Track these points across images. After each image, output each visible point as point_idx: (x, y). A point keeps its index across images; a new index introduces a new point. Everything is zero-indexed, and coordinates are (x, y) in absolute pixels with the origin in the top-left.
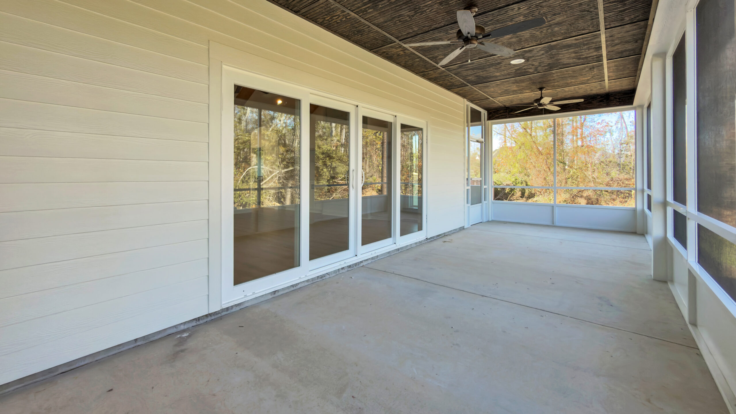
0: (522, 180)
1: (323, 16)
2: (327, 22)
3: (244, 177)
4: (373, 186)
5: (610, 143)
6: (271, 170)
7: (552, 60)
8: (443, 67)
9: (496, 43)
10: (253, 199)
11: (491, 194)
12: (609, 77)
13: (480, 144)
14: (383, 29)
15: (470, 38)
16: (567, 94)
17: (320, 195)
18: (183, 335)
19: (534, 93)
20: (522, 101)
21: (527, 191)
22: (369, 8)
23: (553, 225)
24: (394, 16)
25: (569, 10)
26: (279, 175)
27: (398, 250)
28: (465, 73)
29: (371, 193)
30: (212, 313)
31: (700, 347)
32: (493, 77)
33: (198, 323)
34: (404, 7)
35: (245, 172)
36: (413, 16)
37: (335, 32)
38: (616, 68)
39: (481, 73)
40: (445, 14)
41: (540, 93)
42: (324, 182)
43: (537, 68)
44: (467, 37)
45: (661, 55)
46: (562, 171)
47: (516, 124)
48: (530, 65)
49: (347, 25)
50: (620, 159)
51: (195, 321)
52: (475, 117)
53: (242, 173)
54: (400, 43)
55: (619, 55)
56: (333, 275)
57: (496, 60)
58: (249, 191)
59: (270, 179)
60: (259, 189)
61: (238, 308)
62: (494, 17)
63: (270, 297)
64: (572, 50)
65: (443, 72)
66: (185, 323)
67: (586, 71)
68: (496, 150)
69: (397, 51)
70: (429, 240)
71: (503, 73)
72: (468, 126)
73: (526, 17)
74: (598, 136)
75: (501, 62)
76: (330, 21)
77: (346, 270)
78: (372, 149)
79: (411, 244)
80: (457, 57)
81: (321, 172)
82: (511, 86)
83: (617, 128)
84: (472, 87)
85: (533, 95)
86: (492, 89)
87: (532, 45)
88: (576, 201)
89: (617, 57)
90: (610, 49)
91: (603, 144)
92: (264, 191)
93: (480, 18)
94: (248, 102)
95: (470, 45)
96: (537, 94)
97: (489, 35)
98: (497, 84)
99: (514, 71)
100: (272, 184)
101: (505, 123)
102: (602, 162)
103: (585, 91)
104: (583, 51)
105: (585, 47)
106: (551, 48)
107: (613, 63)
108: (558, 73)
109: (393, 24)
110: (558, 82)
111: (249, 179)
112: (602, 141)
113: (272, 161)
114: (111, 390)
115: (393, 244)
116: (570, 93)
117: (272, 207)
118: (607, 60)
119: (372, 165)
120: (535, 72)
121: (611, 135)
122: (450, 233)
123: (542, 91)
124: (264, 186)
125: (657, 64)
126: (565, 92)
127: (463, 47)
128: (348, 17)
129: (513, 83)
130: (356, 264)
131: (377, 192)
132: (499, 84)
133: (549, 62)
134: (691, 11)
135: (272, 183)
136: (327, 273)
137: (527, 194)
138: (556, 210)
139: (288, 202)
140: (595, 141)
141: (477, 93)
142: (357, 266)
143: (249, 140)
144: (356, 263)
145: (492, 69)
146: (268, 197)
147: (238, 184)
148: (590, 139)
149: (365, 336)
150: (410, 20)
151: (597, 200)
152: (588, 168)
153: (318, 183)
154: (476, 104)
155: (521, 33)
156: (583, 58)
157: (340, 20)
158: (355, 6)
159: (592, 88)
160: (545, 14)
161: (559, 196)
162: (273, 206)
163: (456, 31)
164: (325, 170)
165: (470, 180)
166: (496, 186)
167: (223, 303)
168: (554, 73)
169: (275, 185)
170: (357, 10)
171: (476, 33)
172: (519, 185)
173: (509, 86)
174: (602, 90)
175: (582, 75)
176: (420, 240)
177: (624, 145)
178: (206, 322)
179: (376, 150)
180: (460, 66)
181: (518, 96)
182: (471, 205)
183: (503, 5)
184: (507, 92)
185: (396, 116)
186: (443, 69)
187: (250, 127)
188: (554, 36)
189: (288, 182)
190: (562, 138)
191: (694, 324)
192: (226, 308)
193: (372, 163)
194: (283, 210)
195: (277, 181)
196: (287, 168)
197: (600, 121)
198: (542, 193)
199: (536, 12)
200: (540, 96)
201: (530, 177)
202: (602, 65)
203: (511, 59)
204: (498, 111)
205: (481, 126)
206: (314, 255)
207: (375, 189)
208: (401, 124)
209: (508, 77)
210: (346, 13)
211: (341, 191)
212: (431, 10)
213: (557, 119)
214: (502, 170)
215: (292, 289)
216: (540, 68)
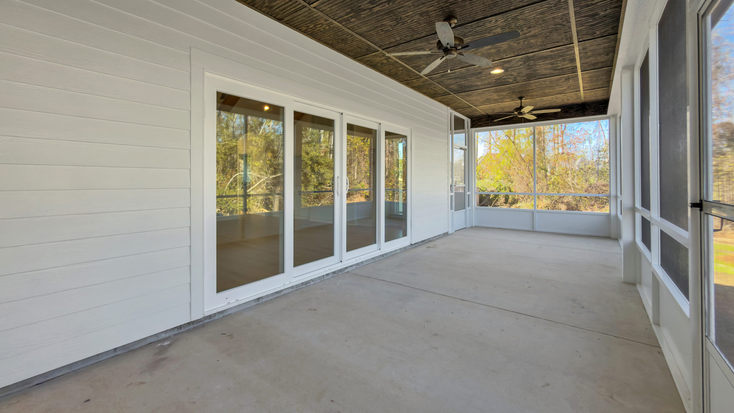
0: (505, 186)
1: (306, 24)
2: (310, 30)
3: (231, 183)
4: (362, 192)
5: (589, 150)
6: (260, 176)
7: (530, 71)
8: (426, 75)
9: (475, 53)
10: (241, 205)
11: (475, 200)
12: (584, 88)
13: (463, 151)
14: (366, 38)
15: (450, 49)
16: (545, 103)
17: (308, 201)
18: (164, 343)
19: (514, 102)
20: (504, 110)
21: (510, 197)
22: (352, 17)
23: (533, 230)
24: (377, 25)
25: (543, 23)
26: (268, 182)
27: (382, 255)
28: (448, 82)
29: (359, 199)
30: (194, 321)
31: (661, 346)
32: (475, 86)
33: (180, 331)
34: (385, 17)
35: (232, 178)
36: (395, 26)
37: (319, 40)
38: (590, 79)
39: (463, 82)
40: (426, 24)
41: (520, 102)
42: (311, 188)
43: (516, 78)
44: (447, 48)
45: (629, 67)
46: (544, 177)
47: (499, 132)
48: (509, 75)
49: (330, 34)
50: (598, 165)
51: (176, 330)
52: (459, 125)
53: (229, 179)
54: (384, 52)
55: (592, 67)
56: (318, 281)
57: (477, 70)
58: (236, 198)
59: (258, 185)
60: (246, 196)
61: (221, 316)
62: (473, 28)
63: (254, 304)
64: (548, 62)
65: (427, 80)
66: (166, 332)
67: (562, 82)
68: (481, 157)
69: (381, 59)
70: (413, 246)
71: (484, 83)
72: (452, 134)
73: (503, 29)
74: (577, 143)
75: (482, 72)
76: (314, 30)
77: (331, 276)
78: (360, 156)
79: (396, 250)
80: (439, 66)
81: (309, 178)
82: (492, 95)
83: (595, 136)
84: (455, 95)
85: (514, 104)
86: (474, 98)
87: (510, 56)
88: (557, 206)
89: (590, 69)
90: (584, 61)
91: (582, 151)
92: (251, 198)
93: (460, 29)
94: (234, 108)
95: (449, 55)
96: (516, 103)
97: (467, 46)
98: (479, 93)
99: (495, 80)
100: (260, 191)
101: (490, 130)
102: (581, 169)
103: (562, 101)
104: (558, 62)
105: (561, 59)
106: (528, 59)
107: (588, 74)
108: (536, 83)
109: (376, 33)
110: (536, 92)
111: (236, 185)
112: (581, 149)
113: (260, 167)
114: (88, 400)
115: (378, 250)
116: (548, 102)
117: (259, 213)
118: (581, 72)
119: (360, 171)
120: (515, 82)
121: (590, 142)
122: (434, 239)
123: (522, 101)
124: (252, 193)
125: (627, 76)
126: (544, 101)
127: (443, 57)
128: (331, 26)
129: (494, 92)
130: (340, 271)
131: (365, 198)
132: (480, 93)
133: (526, 73)
134: (654, 27)
135: (260, 189)
136: (312, 280)
137: (511, 200)
138: (536, 216)
139: (276, 209)
140: (575, 148)
141: (459, 102)
142: (342, 272)
143: (237, 146)
144: (341, 269)
145: (473, 79)
146: (256, 204)
147: (225, 190)
148: (570, 147)
149: (347, 341)
150: (392, 30)
151: (577, 205)
152: (568, 174)
153: (306, 189)
154: (459, 112)
155: (499, 44)
156: (558, 69)
157: (323, 29)
158: (338, 15)
159: (569, 98)
160: (521, 27)
161: (541, 202)
162: (261, 212)
163: (436, 41)
164: (313, 176)
165: (454, 186)
166: (481, 193)
167: (205, 310)
168: (532, 84)
169: (264, 191)
170: (341, 19)
171: (455, 44)
172: (503, 191)
173: (491, 95)
174: (579, 100)
175: (558, 85)
176: (405, 246)
177: (602, 153)
178: (189, 330)
179: (364, 156)
180: (441, 75)
181: (499, 105)
182: (455, 211)
183: (481, 17)
184: (488, 101)
185: (380, 124)
186: (426, 78)
187: (237, 133)
188: (531, 47)
189: (276, 188)
190: (544, 145)
191: (658, 324)
192: (209, 316)
193: (360, 169)
194: (270, 217)
195: (265, 188)
196: (275, 174)
197: (579, 129)
198: (525, 199)
199: (513, 24)
200: (520, 105)
201: (513, 184)
202: (577, 76)
203: (490, 69)
204: (481, 119)
205: (464, 134)
206: (298, 261)
207: (363, 195)
208: (385, 131)
209: (489, 86)
210: (329, 22)
211: (329, 197)
212: (412, 21)
213: (537, 127)
214: (486, 176)
215: (277, 295)
216: (518, 78)
